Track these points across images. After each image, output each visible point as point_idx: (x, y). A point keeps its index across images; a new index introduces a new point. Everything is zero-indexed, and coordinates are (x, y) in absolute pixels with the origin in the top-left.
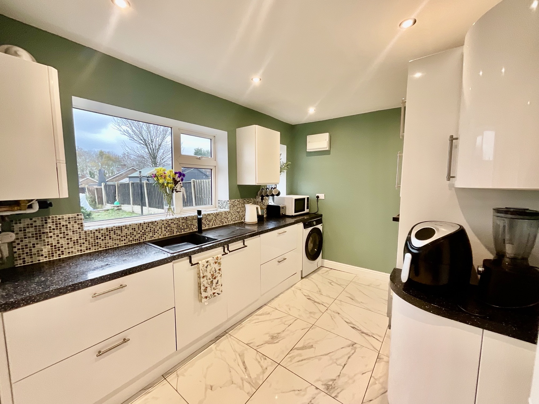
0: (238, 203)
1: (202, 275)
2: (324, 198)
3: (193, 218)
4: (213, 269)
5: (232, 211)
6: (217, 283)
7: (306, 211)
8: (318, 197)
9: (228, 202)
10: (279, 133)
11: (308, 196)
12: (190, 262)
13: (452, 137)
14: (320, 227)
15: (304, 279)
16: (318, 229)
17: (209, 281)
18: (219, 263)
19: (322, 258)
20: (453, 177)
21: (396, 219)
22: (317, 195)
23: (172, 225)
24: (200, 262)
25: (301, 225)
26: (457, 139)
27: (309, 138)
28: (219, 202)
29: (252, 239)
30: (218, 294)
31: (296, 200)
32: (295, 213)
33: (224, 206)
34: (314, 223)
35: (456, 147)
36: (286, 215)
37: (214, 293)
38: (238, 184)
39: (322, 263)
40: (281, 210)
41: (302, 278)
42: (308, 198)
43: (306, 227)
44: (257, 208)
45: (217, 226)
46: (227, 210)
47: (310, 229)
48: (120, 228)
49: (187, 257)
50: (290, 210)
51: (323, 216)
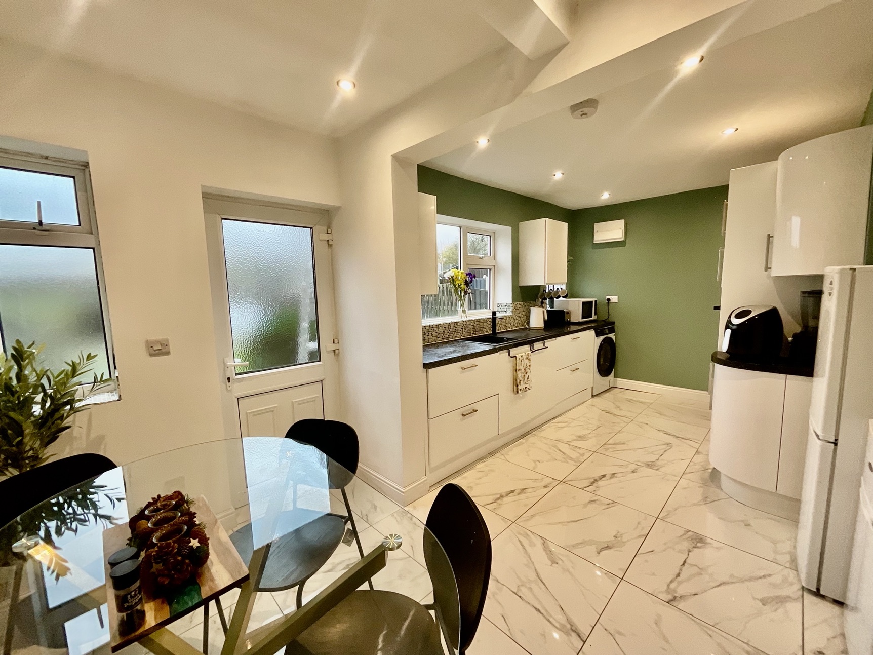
0: (519, 306)
1: (518, 368)
2: (617, 301)
3: (485, 321)
4: (525, 365)
5: (514, 316)
6: (528, 378)
7: (594, 317)
8: (609, 300)
9: (511, 306)
10: (566, 224)
11: (596, 299)
12: (509, 355)
13: (769, 235)
14: (612, 336)
15: (595, 398)
16: (611, 339)
17: (523, 375)
18: (529, 360)
19: (614, 377)
20: (770, 268)
21: (718, 308)
22: (607, 297)
23: (470, 326)
24: (517, 356)
25: (592, 332)
26: (772, 237)
27: (597, 226)
28: (498, 306)
29: (550, 341)
30: (529, 389)
31: (584, 303)
32: (582, 319)
33: (506, 310)
34: (607, 331)
35: (772, 242)
36: (571, 321)
37: (526, 388)
38: (521, 284)
39: (615, 382)
40: (566, 315)
41: (593, 396)
42: (596, 301)
43: (598, 335)
44: (543, 312)
45: (502, 331)
46: (509, 313)
47: (602, 338)
48: (437, 326)
49: (506, 350)
50: (577, 315)
51: (615, 324)
